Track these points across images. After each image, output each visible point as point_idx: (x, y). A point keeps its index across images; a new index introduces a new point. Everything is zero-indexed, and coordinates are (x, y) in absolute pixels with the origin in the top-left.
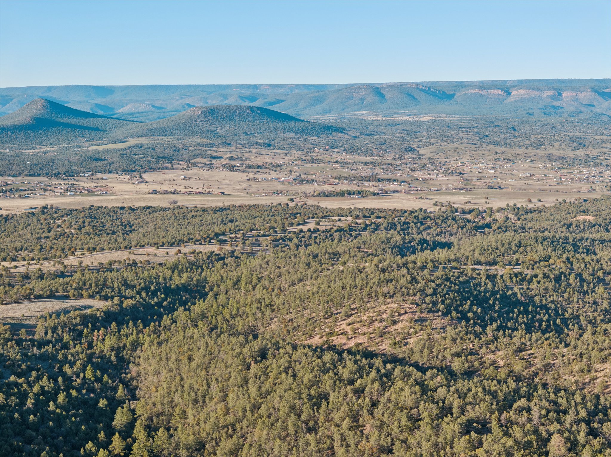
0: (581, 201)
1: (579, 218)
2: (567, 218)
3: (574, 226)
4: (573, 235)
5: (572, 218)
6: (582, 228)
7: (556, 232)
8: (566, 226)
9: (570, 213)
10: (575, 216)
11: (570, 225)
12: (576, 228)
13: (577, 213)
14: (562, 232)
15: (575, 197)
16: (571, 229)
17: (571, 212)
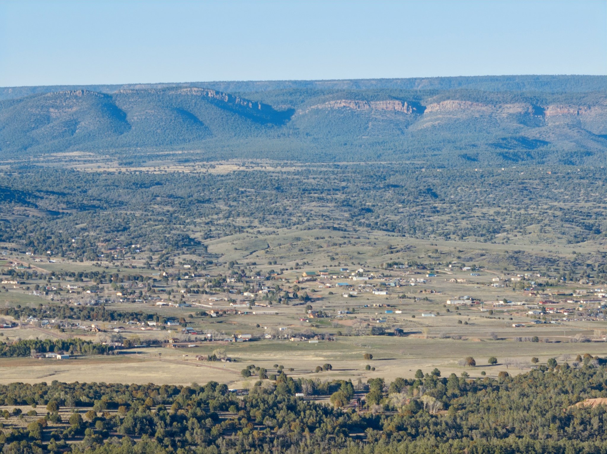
0: (592, 362)
1: (587, 402)
2: (560, 403)
3: (576, 421)
4: (575, 442)
5: (571, 403)
6: (595, 427)
7: (534, 437)
8: (558, 423)
9: (566, 392)
10: (579, 399)
11: (567, 420)
12: (581, 427)
13: (584, 390)
14: (549, 436)
15: (579, 353)
16: (570, 430)
17: (569, 389)
